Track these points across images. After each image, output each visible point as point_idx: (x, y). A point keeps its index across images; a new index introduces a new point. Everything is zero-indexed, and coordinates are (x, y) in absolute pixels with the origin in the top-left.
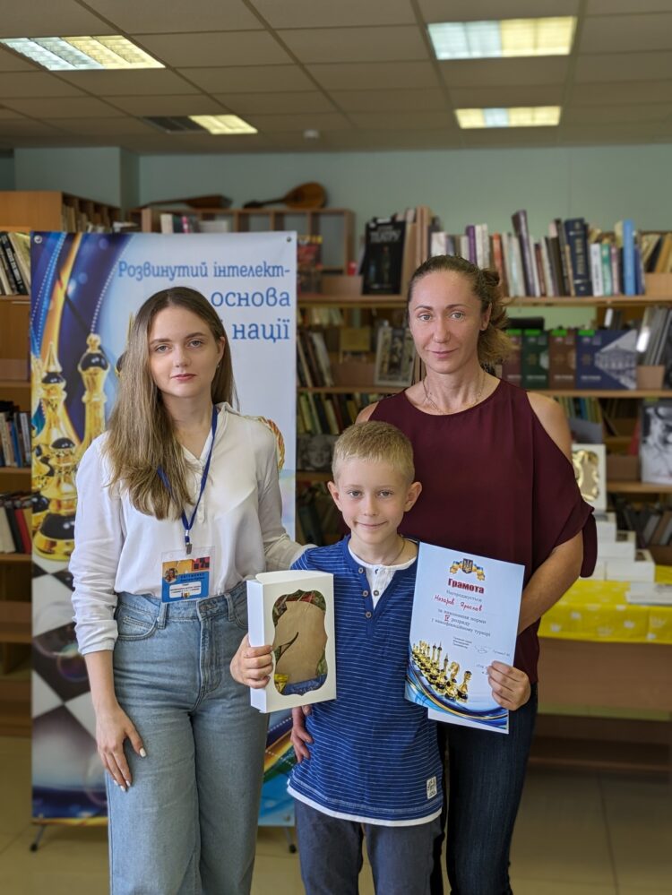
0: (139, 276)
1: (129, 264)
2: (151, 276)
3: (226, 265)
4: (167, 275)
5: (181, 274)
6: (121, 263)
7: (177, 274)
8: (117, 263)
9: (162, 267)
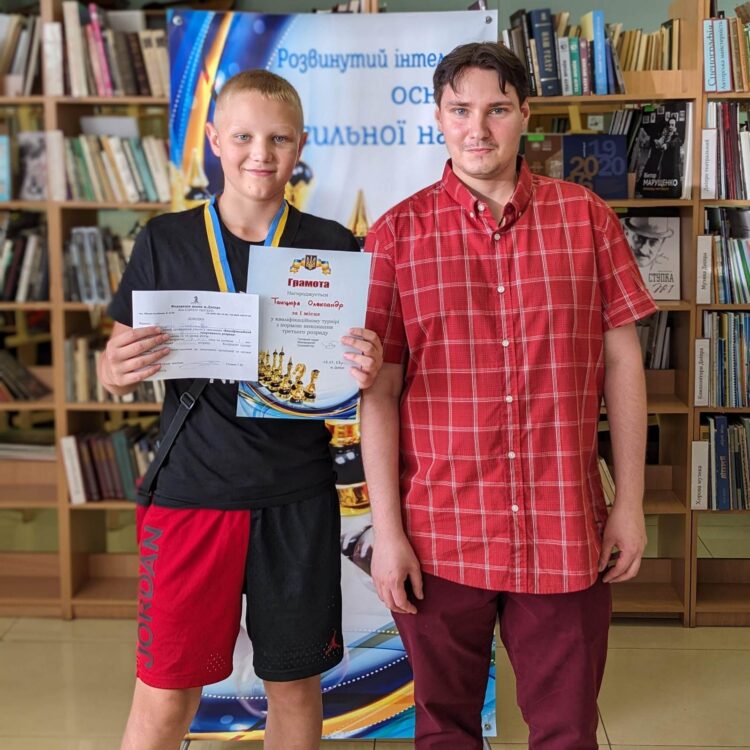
0: (302, 67)
1: (290, 53)
2: (318, 65)
3: (410, 53)
4: (338, 66)
5: (355, 63)
6: (280, 51)
7: (349, 63)
8: (277, 51)
9: (332, 56)
